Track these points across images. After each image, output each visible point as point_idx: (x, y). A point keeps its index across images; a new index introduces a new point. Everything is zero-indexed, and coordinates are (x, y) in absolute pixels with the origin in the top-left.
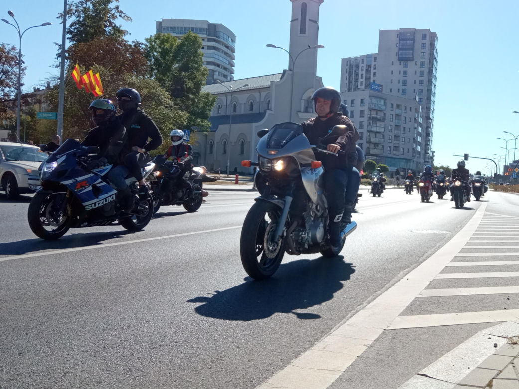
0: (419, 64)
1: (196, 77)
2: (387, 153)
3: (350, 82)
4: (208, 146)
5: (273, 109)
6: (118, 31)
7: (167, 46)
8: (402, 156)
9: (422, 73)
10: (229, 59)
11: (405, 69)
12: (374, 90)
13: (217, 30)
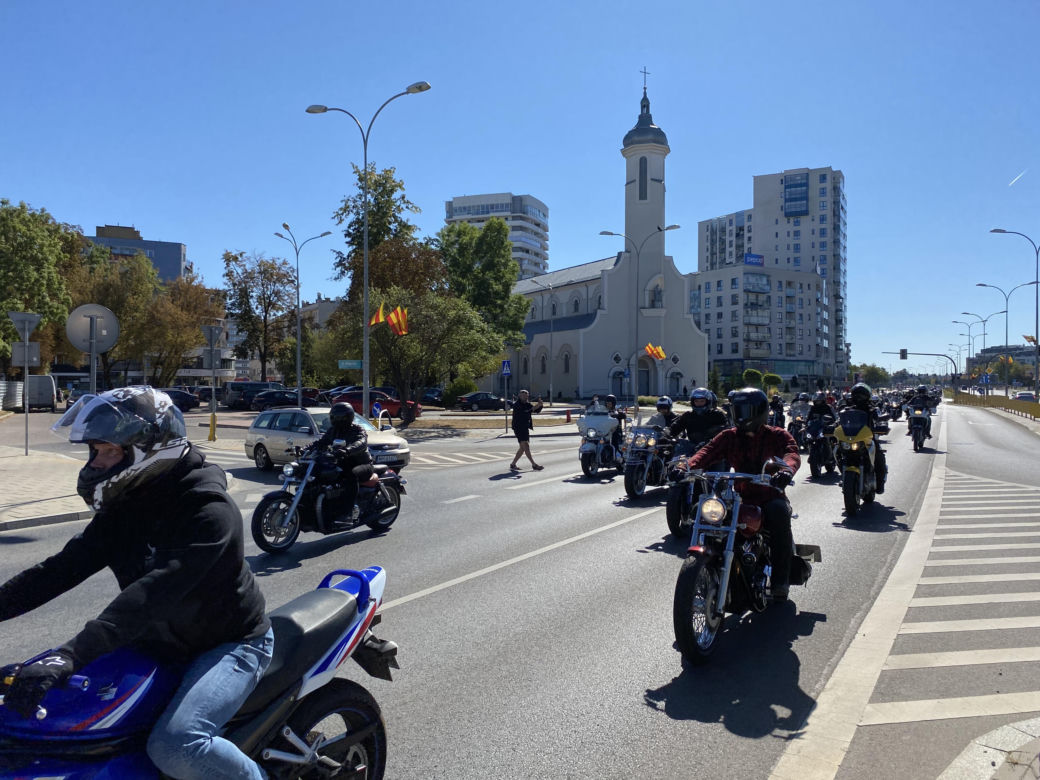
0: (817, 220)
1: (504, 276)
2: (775, 355)
3: (713, 254)
4: (522, 365)
5: (606, 306)
6: (405, 227)
7: (465, 239)
8: (800, 357)
9: (823, 232)
10: (540, 240)
11: (797, 228)
12: (751, 263)
13: (524, 203)
